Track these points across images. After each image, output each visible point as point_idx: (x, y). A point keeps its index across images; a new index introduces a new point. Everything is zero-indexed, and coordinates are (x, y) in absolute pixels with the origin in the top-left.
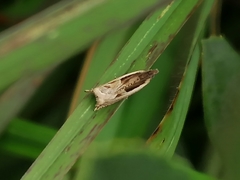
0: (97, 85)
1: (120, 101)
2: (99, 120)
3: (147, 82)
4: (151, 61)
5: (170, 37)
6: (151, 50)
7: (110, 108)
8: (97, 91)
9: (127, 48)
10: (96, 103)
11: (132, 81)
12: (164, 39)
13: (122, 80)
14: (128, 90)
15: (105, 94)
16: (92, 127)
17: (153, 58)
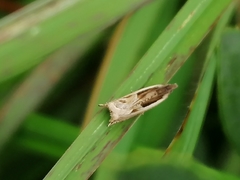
0: (112, 99)
1: (135, 117)
2: (112, 136)
4: (170, 75)
5: (191, 49)
6: (171, 62)
7: (125, 124)
8: (112, 106)
9: (144, 60)
10: (110, 118)
11: (149, 96)
12: (185, 52)
13: (139, 94)
14: (144, 105)
15: (120, 109)
16: (104, 144)
17: (173, 71)
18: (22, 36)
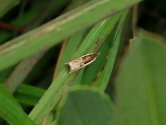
0: (70, 61)
2: (71, 78)
3: (95, 59)
5: (105, 36)
6: (96, 43)
7: (77, 72)
11: (87, 59)
12: (103, 37)
14: (85, 63)
17: (98, 47)
18: (53, 31)
